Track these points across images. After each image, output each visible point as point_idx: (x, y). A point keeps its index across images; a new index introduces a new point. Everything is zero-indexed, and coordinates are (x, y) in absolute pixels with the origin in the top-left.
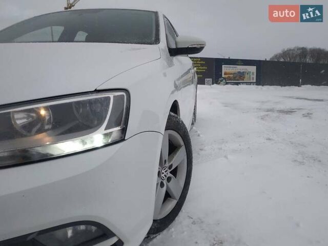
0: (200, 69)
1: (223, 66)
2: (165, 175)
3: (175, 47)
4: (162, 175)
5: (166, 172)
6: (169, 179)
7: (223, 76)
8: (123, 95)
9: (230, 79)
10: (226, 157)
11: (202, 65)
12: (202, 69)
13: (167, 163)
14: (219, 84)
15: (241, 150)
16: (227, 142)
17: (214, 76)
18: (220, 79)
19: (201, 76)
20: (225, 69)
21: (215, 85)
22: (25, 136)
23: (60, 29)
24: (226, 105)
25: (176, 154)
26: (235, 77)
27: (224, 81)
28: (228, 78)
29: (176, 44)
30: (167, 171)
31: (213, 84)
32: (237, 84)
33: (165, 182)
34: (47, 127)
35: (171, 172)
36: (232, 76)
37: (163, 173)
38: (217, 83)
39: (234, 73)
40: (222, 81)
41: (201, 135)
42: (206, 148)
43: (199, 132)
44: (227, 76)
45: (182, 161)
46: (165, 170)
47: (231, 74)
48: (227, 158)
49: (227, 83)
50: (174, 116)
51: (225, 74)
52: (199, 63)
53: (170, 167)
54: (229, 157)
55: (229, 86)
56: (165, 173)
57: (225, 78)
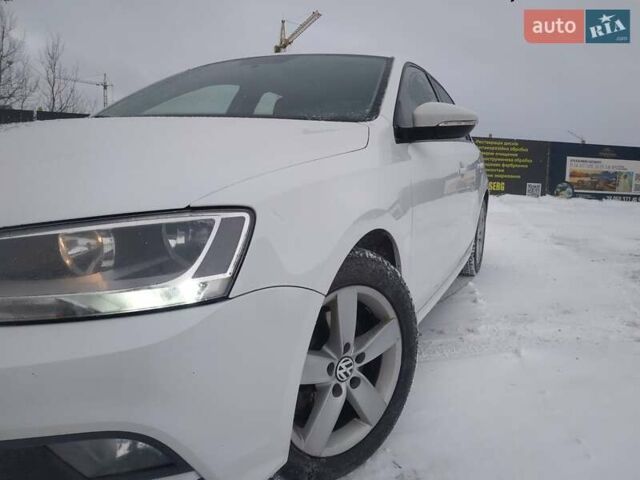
0: (518, 163)
1: (569, 158)
2: (345, 373)
3: (411, 126)
4: (339, 372)
5: (347, 366)
6: (355, 382)
7: (568, 179)
8: (243, 219)
9: (581, 185)
10: (517, 352)
11: (521, 155)
12: (522, 163)
13: (352, 349)
14: (557, 195)
15: (557, 341)
16: (532, 321)
17: (547, 178)
18: (560, 185)
19: (519, 177)
20: (573, 164)
21: (548, 196)
22: (76, 275)
23: (232, 90)
24: (560, 241)
25: (374, 334)
26: (596, 183)
27: (569, 189)
28: (577, 184)
29: (414, 120)
30: (351, 364)
31: (543, 194)
32: (600, 197)
33: (344, 386)
34: (105, 264)
35: (360, 369)
36: (587, 179)
37: (341, 368)
38: (552, 194)
39: (593, 175)
40: (563, 189)
41: (480, 301)
42: (482, 328)
43: (477, 293)
44: (576, 180)
45: (389, 349)
46: (348, 363)
47: (587, 175)
48: (519, 356)
49: (575, 195)
50: (373, 260)
51: (573, 175)
52: (517, 150)
53: (360, 358)
54: (523, 352)
55: (580, 201)
56: (345, 369)
57: (571, 185)
